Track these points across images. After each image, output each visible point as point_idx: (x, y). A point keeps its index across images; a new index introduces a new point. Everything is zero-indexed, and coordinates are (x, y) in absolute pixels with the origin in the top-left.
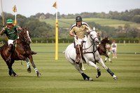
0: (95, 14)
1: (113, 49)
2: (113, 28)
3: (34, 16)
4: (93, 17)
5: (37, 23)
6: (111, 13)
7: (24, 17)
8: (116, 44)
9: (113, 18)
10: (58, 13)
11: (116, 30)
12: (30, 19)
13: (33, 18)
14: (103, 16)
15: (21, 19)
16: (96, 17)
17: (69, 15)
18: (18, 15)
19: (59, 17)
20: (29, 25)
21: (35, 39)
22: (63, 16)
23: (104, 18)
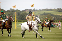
0: (51, 9)
1: (59, 25)
2: (59, 16)
3: (24, 10)
4: (50, 11)
5: (25, 13)
6: (58, 9)
7: (20, 11)
8: (60, 23)
9: (59, 11)
10: (35, 9)
11: (60, 17)
12: (22, 11)
13: (23, 11)
14: (55, 10)
15: (18, 12)
16: (52, 11)
17: (39, 10)
18: (17, 10)
19: (35, 11)
20: (22, 14)
21: (24, 20)
22: (37, 10)
23: (55, 11)
